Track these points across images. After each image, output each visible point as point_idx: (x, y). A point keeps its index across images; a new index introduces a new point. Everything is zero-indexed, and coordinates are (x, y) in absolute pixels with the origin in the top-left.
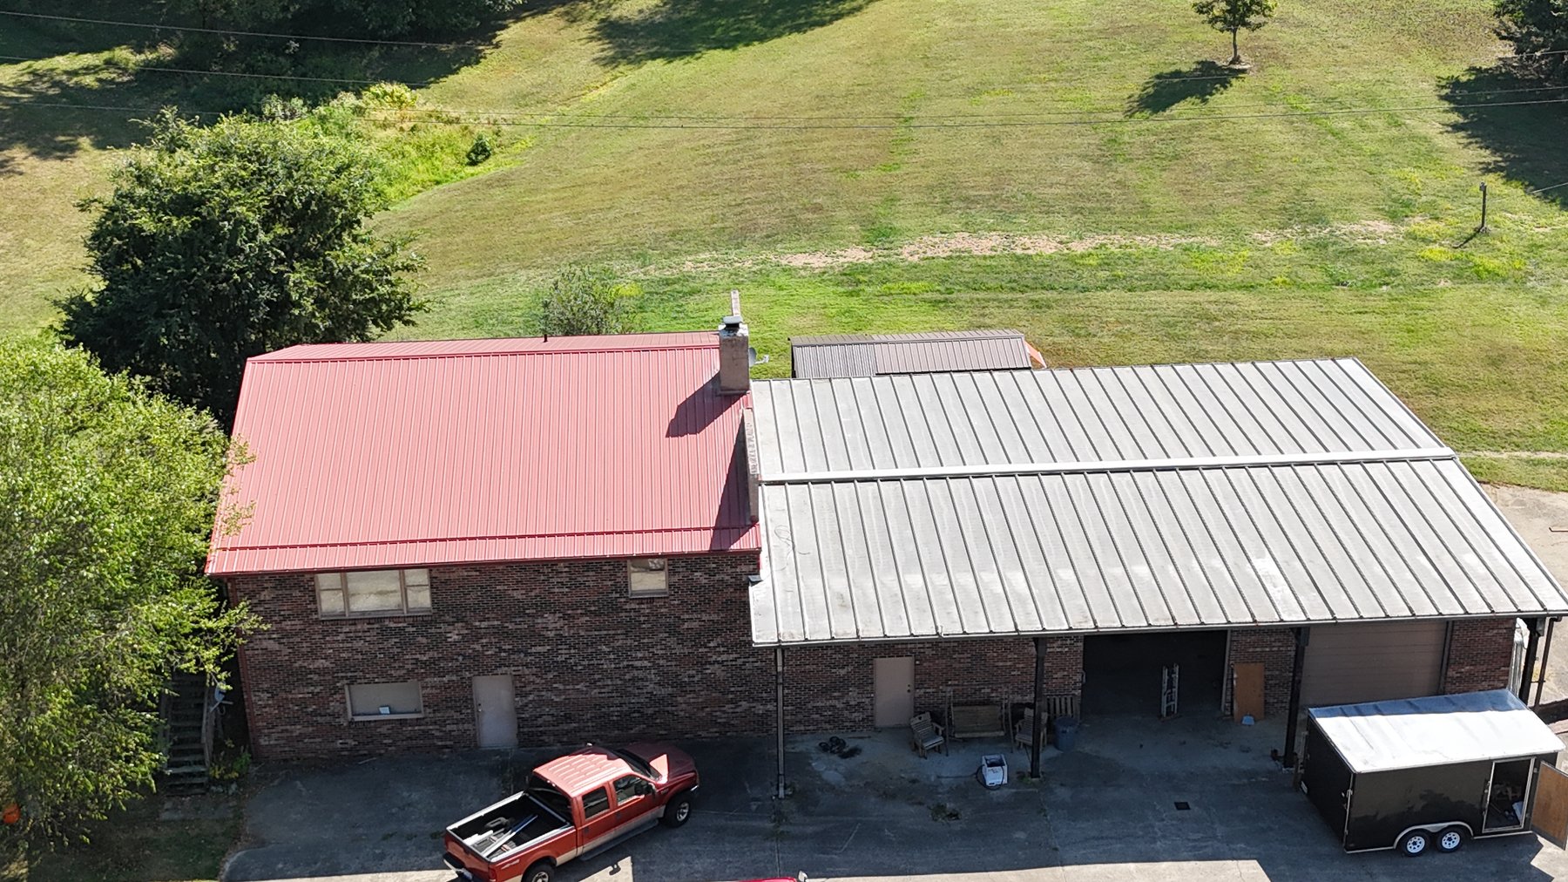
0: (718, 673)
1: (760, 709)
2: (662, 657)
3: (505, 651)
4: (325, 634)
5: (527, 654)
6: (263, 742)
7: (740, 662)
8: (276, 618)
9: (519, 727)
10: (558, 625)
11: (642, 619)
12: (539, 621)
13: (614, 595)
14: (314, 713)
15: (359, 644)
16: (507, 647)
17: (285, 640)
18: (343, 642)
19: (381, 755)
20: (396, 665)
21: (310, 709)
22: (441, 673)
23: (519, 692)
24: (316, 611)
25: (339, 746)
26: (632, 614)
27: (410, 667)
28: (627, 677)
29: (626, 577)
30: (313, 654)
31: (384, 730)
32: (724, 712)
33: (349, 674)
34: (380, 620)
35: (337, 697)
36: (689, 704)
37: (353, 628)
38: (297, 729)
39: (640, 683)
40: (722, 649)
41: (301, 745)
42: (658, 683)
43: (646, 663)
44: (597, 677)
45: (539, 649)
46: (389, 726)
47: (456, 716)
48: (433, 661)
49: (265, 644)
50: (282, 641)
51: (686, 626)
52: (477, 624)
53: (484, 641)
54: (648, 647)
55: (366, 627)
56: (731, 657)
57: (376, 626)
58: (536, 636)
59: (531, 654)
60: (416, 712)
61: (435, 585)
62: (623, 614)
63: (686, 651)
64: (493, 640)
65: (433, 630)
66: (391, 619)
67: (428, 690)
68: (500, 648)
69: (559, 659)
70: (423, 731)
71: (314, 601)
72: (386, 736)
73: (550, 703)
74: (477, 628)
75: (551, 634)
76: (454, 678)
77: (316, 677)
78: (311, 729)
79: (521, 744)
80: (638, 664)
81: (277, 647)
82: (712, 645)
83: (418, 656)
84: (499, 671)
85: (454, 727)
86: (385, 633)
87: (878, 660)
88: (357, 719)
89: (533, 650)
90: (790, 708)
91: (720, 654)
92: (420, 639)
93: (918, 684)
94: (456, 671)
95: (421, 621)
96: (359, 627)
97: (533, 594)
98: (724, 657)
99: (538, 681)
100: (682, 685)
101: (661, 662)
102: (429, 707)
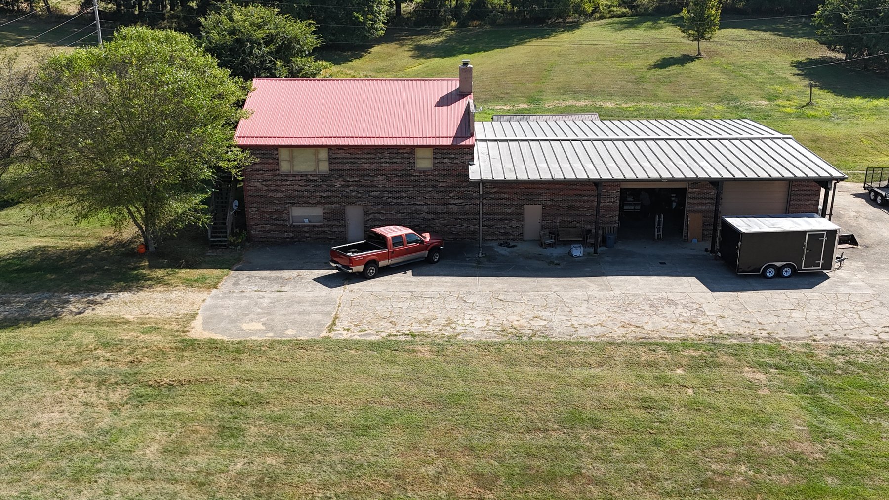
0: (454, 208)
1: (472, 227)
2: (429, 200)
3: (360, 193)
4: (282, 181)
5: (369, 195)
6: (253, 232)
7: (464, 204)
8: (261, 172)
9: (365, 231)
10: (384, 182)
11: (421, 181)
12: (375, 179)
13: (409, 168)
14: (276, 219)
15: (296, 187)
16: (361, 191)
17: (264, 183)
18: (290, 185)
19: (303, 241)
20: (312, 198)
21: (274, 217)
22: (332, 203)
23: (366, 214)
24: (278, 169)
25: (286, 236)
26: (417, 178)
27: (318, 199)
28: (414, 209)
29: (414, 160)
30: (276, 191)
31: (305, 229)
32: (456, 228)
33: (292, 201)
34: (306, 175)
35: (286, 212)
36: (440, 224)
37: (294, 178)
38: (268, 227)
39: (419, 212)
40: (456, 197)
41: (269, 235)
42: (427, 213)
43: (422, 203)
44: (400, 208)
45: (375, 193)
46: (308, 228)
47: (338, 224)
48: (329, 196)
49: (256, 184)
50: (262, 183)
51: (440, 185)
52: (348, 179)
53: (351, 188)
54: (423, 194)
55: (300, 178)
56: (460, 201)
57: (304, 178)
58: (374, 186)
59: (372, 196)
60: (320, 222)
61: (331, 160)
62: (412, 178)
63: (440, 197)
64: (355, 188)
65: (329, 182)
66: (311, 175)
67: (326, 211)
68: (358, 192)
69: (384, 199)
70: (323, 230)
71: (278, 165)
72: (307, 232)
73: (379, 219)
74: (348, 181)
75: (381, 186)
76: (337, 205)
77: (277, 202)
78: (274, 227)
80: (418, 202)
81: (260, 186)
82: (451, 195)
83: (322, 194)
84: (357, 203)
85: (336, 229)
86: (308, 182)
87: (526, 207)
88: (294, 224)
89: (373, 194)
90: (485, 228)
91: (455, 199)
92: (323, 185)
93: (544, 218)
94: (338, 202)
95: (324, 178)
96: (297, 178)
97: (373, 166)
98: (457, 201)
99: (374, 209)
100: (437, 214)
101: (429, 202)
102: (326, 219)
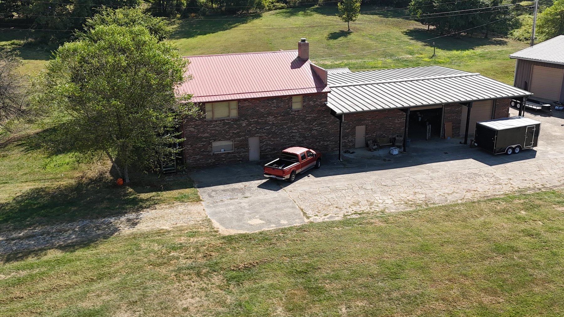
0: (315, 133)
1: (326, 143)
3: (258, 129)
4: (208, 125)
5: (263, 129)
6: (188, 161)
7: (321, 129)
8: (194, 120)
9: (260, 153)
10: (273, 120)
11: (296, 117)
12: (268, 119)
13: (288, 110)
14: (203, 151)
15: (217, 128)
16: (259, 127)
17: (196, 128)
18: (213, 127)
19: (222, 164)
20: (228, 134)
22: (240, 136)
23: (261, 142)
24: (205, 118)
25: (210, 162)
26: (293, 115)
27: (231, 135)
28: (291, 135)
29: (291, 104)
30: (204, 132)
31: (223, 156)
32: (316, 145)
33: (214, 138)
34: (223, 120)
35: (210, 145)
36: (307, 143)
37: (216, 123)
38: (198, 157)
39: (294, 137)
41: (199, 162)
43: (296, 131)
44: (283, 136)
46: (225, 155)
47: (244, 150)
48: (238, 132)
49: (190, 129)
50: (195, 128)
51: (307, 118)
52: (251, 120)
53: (252, 126)
54: (297, 125)
55: (220, 122)
56: (319, 128)
57: (222, 122)
58: (266, 123)
60: (231, 150)
61: (239, 108)
62: (290, 116)
63: (307, 126)
64: (255, 125)
65: (238, 123)
66: (227, 119)
67: (236, 142)
68: (257, 128)
69: (273, 130)
70: (234, 155)
71: (205, 115)
72: (223, 158)
73: (270, 145)
75: (271, 123)
76: (244, 138)
77: (204, 139)
78: (202, 157)
79: (261, 158)
80: (294, 131)
81: (193, 130)
82: (313, 124)
83: (234, 131)
84: (256, 135)
85: (243, 154)
86: (225, 124)
87: (357, 127)
88: (215, 153)
89: (266, 128)
90: (333, 143)
91: (316, 127)
92: (234, 126)
93: (367, 133)
94: (244, 136)
95: (235, 120)
97: (266, 110)
99: (267, 138)
100: (305, 138)
101: (300, 130)
102: (236, 148)
